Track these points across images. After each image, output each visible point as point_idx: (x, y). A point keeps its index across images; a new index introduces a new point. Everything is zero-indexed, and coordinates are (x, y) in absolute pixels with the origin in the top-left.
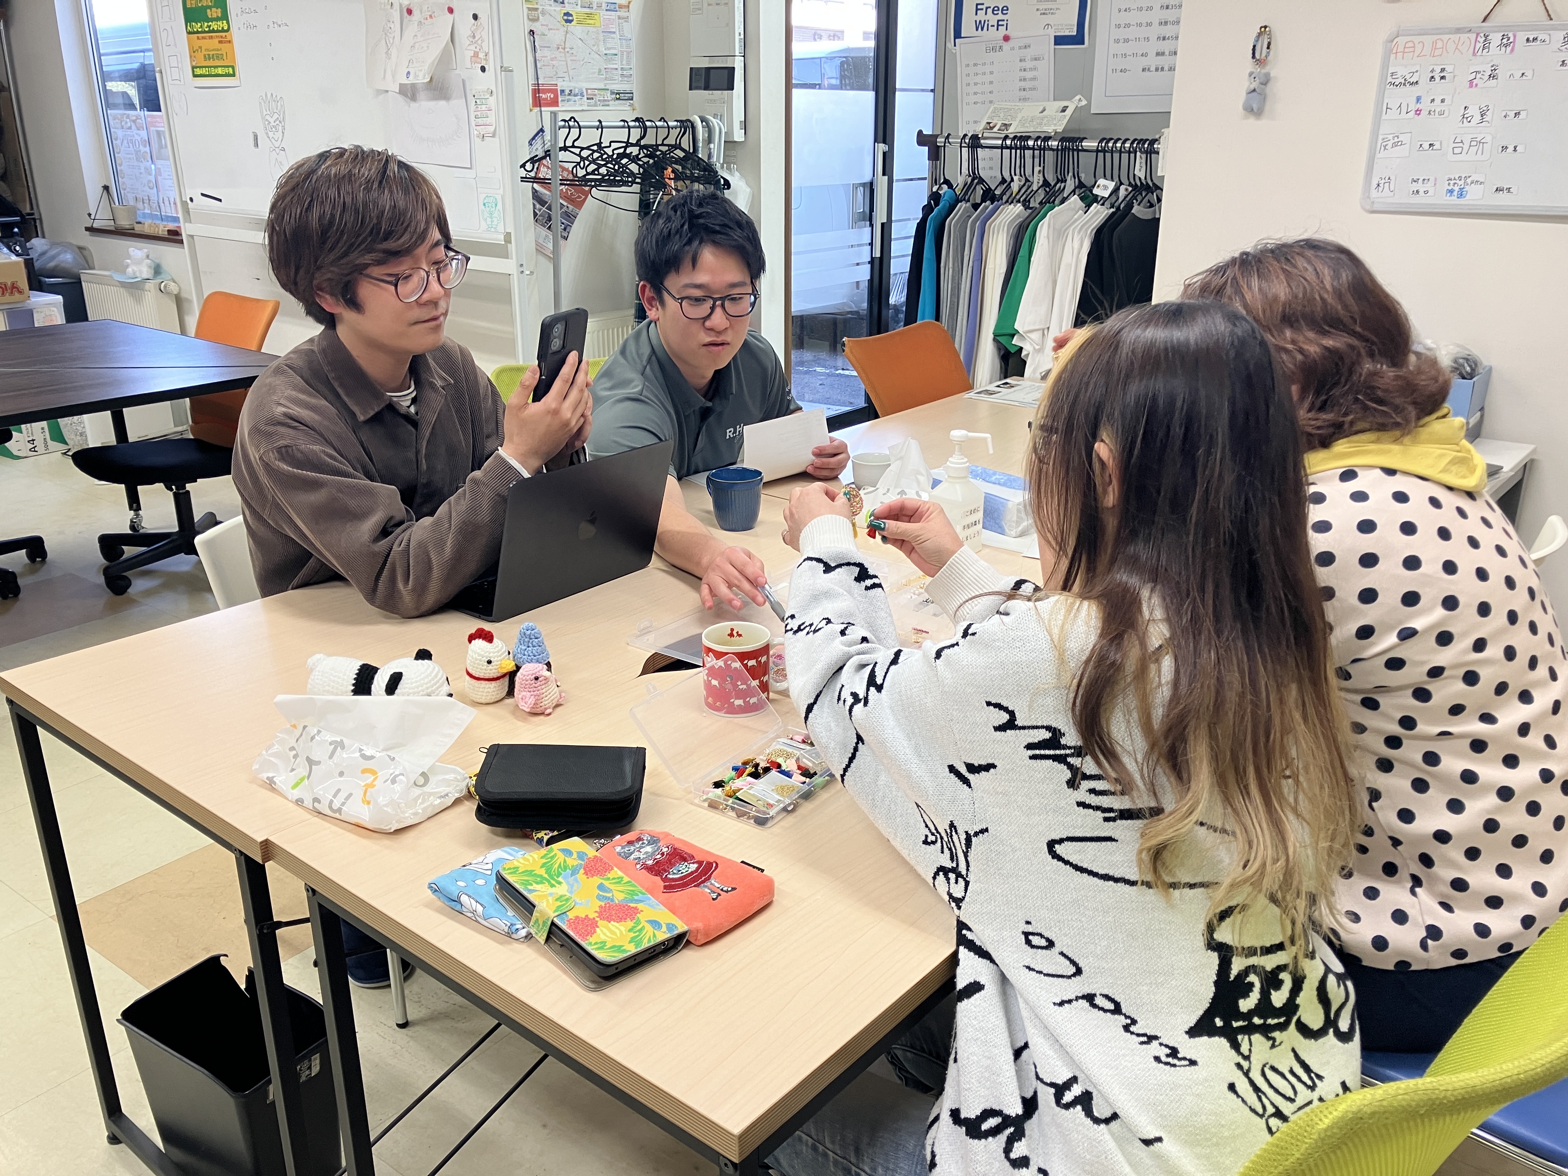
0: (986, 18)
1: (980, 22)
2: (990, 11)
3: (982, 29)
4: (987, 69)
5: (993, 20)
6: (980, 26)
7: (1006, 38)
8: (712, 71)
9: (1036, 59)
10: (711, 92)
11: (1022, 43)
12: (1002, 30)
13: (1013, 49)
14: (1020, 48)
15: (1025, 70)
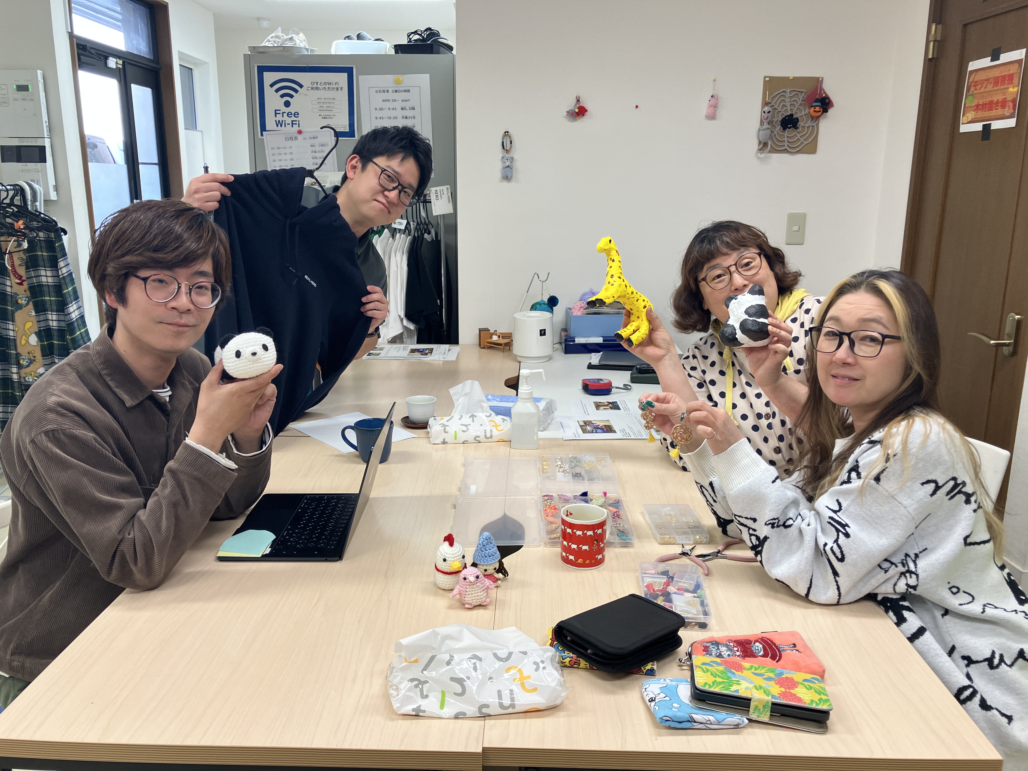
0: (283, 119)
1: (279, 121)
2: (285, 115)
3: (281, 126)
4: (288, 151)
5: (289, 120)
6: (279, 123)
7: (300, 132)
8: (22, 148)
9: (322, 145)
10: (24, 164)
11: (311, 135)
12: (296, 128)
13: (305, 139)
14: (310, 138)
15: (315, 152)
